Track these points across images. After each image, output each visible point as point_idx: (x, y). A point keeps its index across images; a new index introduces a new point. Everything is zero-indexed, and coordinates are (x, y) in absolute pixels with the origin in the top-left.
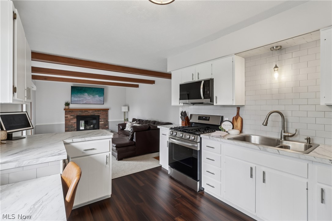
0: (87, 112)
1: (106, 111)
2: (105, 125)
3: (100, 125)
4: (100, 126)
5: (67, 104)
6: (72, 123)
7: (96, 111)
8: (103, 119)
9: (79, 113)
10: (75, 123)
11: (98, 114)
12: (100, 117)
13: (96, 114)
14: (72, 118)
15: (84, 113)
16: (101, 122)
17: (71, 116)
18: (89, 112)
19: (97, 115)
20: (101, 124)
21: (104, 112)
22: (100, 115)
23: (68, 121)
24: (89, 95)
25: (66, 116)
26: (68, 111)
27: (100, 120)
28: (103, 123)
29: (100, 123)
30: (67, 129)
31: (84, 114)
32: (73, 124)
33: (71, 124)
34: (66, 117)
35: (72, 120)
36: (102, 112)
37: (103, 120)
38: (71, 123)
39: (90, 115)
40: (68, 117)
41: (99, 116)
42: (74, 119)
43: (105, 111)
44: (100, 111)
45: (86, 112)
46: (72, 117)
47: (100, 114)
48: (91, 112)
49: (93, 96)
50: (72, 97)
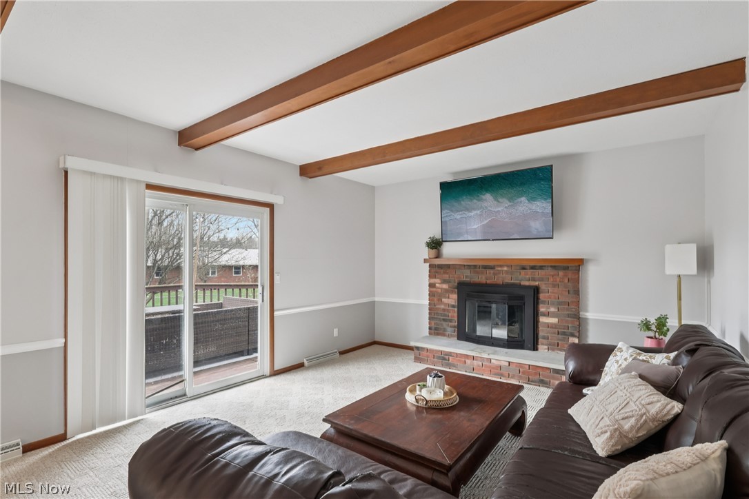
0: (492, 271)
1: (572, 269)
2: (564, 333)
3: (541, 328)
4: (542, 332)
6: (445, 304)
7: (524, 268)
8: (553, 304)
9: (467, 276)
10: (453, 306)
11: (534, 280)
12: (542, 296)
13: (526, 280)
14: (446, 291)
15: (482, 273)
16: (548, 315)
17: (444, 282)
18: (499, 272)
19: (527, 283)
20: (548, 325)
21: (561, 273)
22: (543, 287)
23: (436, 299)
25: (433, 281)
26: (437, 266)
27: (542, 309)
28: (554, 320)
29: (542, 319)
31: (482, 278)
32: (448, 311)
33: (444, 310)
34: (431, 285)
35: (445, 298)
36: (552, 272)
37: (552, 309)
38: (442, 307)
39: (500, 282)
40: (437, 285)
41: (536, 290)
42: (452, 292)
43: (566, 268)
44: (541, 268)
45: (488, 271)
46: (445, 286)
47: (541, 280)
48: (507, 272)
49: (510, 199)
50: (444, 212)
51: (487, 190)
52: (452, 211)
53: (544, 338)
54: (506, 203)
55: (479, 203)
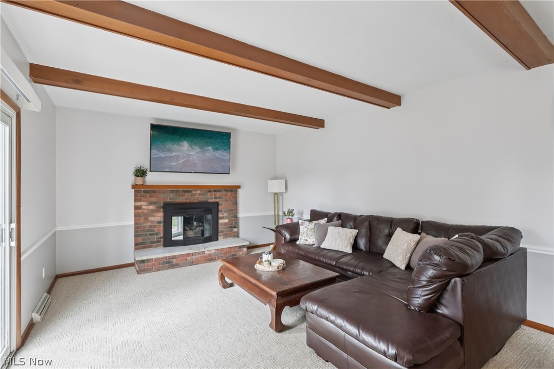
0: (190, 194)
1: (233, 190)
2: (231, 227)
3: (219, 227)
4: (220, 228)
5: (140, 173)
6: (152, 222)
7: (210, 191)
8: (225, 211)
9: (170, 198)
10: (159, 222)
11: (215, 198)
12: (220, 208)
13: (211, 198)
14: (153, 211)
15: (183, 195)
16: (222, 218)
17: (151, 204)
18: (195, 194)
19: (212, 201)
20: (223, 224)
21: (229, 194)
22: (220, 202)
23: (142, 219)
24: (191, 146)
25: (138, 204)
26: (142, 191)
27: (220, 215)
28: (226, 221)
29: (221, 221)
30: (140, 240)
31: (182, 199)
32: (155, 226)
33: (150, 226)
34: (136, 208)
35: (151, 216)
36: (223, 193)
37: (226, 215)
38: (149, 224)
39: (195, 201)
40: (144, 207)
41: (217, 204)
42: (158, 211)
43: (231, 191)
44: (219, 191)
45: (187, 194)
46: (151, 207)
47: (220, 198)
48: (199, 194)
49: (201, 147)
50: (153, 151)
51: (185, 140)
52: (159, 151)
53: (222, 232)
54: (198, 149)
55: (178, 147)
